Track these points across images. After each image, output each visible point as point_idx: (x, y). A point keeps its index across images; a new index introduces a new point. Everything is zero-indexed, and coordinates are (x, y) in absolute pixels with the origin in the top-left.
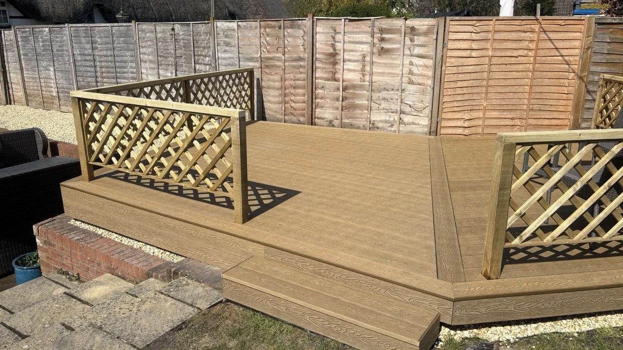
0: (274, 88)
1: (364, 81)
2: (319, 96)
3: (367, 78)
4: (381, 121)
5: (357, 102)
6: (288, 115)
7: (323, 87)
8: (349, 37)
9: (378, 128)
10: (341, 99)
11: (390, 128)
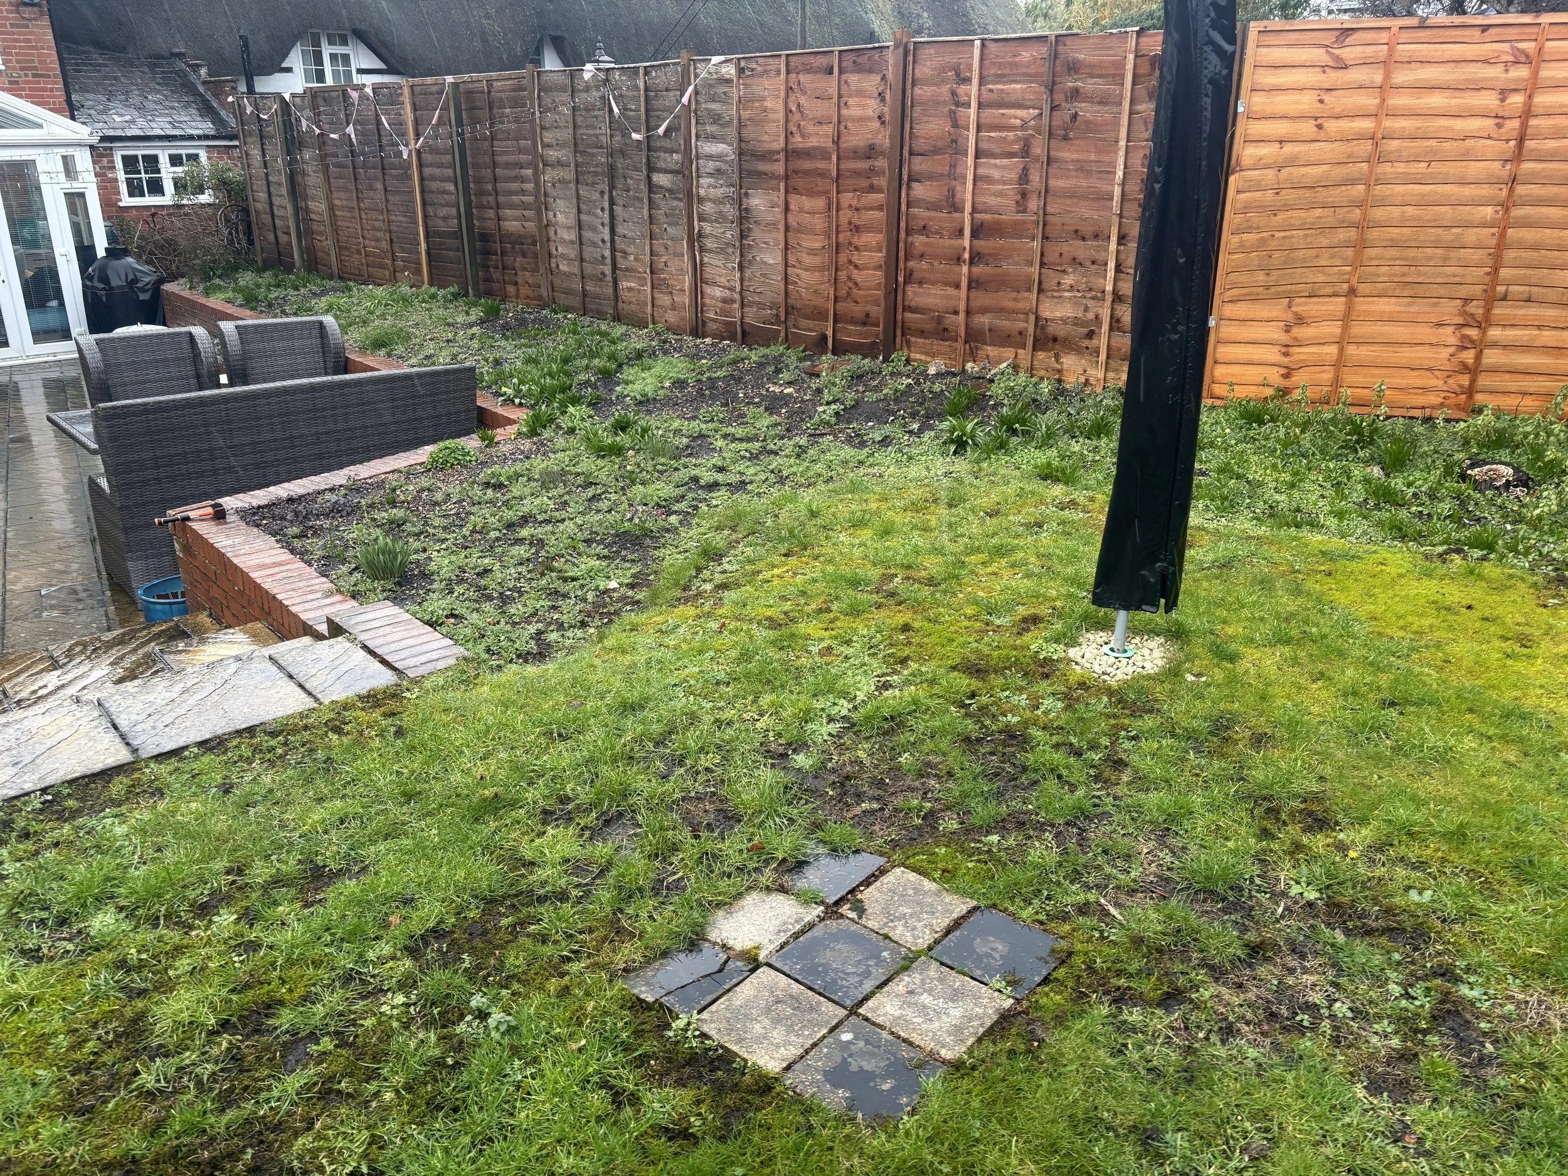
0: (812, 232)
1: (1024, 211)
2: (916, 252)
3: (1033, 204)
4: (1064, 320)
5: (1009, 268)
6: (845, 299)
7: (924, 227)
8: (991, 91)
9: (1055, 340)
10: (967, 256)
11: (1086, 343)
